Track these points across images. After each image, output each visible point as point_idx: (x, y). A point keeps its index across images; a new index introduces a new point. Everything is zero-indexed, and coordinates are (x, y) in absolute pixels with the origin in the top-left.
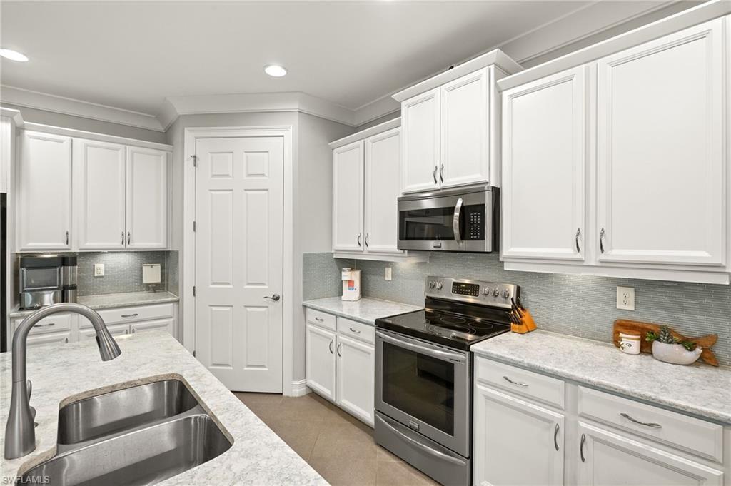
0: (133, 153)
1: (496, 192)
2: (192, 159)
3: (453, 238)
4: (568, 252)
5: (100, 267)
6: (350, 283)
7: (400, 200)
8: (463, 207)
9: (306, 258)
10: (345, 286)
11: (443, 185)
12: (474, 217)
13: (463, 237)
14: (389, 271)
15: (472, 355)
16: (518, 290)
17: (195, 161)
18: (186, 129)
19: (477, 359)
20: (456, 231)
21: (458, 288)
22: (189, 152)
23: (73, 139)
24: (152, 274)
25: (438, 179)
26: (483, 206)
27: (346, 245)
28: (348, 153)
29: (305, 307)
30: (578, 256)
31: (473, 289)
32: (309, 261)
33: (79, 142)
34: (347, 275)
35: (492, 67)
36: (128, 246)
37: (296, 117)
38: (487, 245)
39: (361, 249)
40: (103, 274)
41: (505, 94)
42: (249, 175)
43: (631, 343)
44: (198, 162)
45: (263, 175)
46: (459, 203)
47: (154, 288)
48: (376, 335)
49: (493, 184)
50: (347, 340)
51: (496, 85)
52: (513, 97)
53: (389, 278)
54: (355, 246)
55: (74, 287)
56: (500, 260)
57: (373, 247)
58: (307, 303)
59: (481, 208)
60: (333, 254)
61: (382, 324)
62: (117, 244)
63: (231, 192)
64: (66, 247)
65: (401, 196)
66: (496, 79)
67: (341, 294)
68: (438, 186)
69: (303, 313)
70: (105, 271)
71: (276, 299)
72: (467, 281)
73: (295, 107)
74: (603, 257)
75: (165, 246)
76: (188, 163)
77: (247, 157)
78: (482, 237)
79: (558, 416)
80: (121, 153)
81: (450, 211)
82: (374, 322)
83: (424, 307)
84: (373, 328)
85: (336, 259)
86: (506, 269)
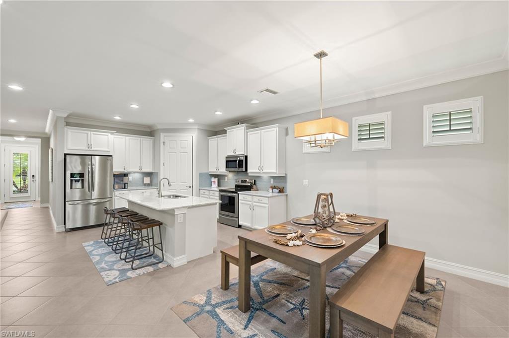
0: (142, 140)
1: (246, 157)
2: (163, 143)
3: (237, 168)
5: (130, 178)
6: (214, 182)
7: (226, 157)
8: (239, 160)
10: (213, 183)
12: (241, 163)
13: (239, 167)
14: (226, 178)
15: (238, 194)
16: (255, 181)
18: (161, 133)
20: (237, 166)
21: (242, 181)
22: (162, 141)
24: (147, 180)
25: (234, 153)
27: (212, 170)
28: (213, 141)
29: (200, 189)
30: (259, 171)
31: (245, 182)
32: (201, 175)
33: (127, 138)
34: (213, 179)
35: (245, 127)
36: (141, 171)
37: (197, 130)
38: (244, 169)
39: (217, 171)
40: (131, 180)
41: (248, 133)
42: (181, 148)
43: (271, 190)
44: (165, 144)
45: (185, 148)
47: (149, 185)
48: (219, 194)
49: (245, 155)
52: (250, 134)
53: (226, 180)
54: (215, 170)
55: (127, 183)
56: (248, 173)
57: (220, 171)
59: (242, 160)
61: (220, 190)
62: (138, 170)
63: (175, 153)
64: (124, 171)
66: (246, 130)
67: (211, 186)
69: (199, 191)
71: (190, 187)
72: (245, 179)
73: (197, 127)
74: (263, 172)
75: (152, 171)
76: (162, 144)
77: (181, 142)
78: (242, 167)
80: (139, 140)
81: (236, 161)
82: (218, 190)
83: (235, 187)
84: (218, 192)
85: (209, 174)
86: (249, 175)
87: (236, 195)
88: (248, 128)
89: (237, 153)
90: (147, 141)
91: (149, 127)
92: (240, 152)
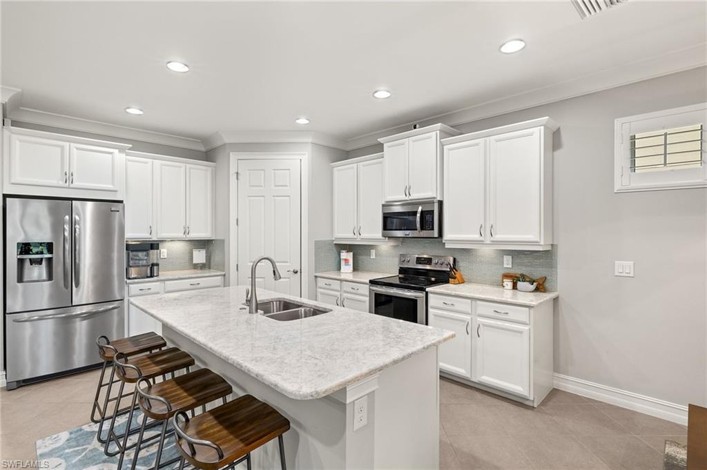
0: (190, 168)
1: (441, 203)
2: (235, 175)
3: (416, 230)
4: (476, 237)
5: (164, 251)
6: (346, 261)
7: (383, 206)
8: (422, 212)
9: (317, 243)
10: (343, 263)
11: (410, 198)
12: (428, 217)
13: (422, 228)
14: (373, 252)
15: (427, 293)
16: (455, 259)
17: (237, 176)
18: (231, 153)
19: (430, 296)
20: (418, 225)
21: (419, 261)
22: (233, 170)
23: (154, 160)
24: (200, 256)
25: (407, 194)
26: (433, 211)
27: (344, 234)
28: (346, 171)
29: (316, 277)
30: (481, 238)
31: (429, 261)
32: (319, 246)
33: (157, 163)
34: (344, 255)
35: (438, 132)
36: (188, 236)
37: (310, 147)
38: (436, 235)
39: (355, 237)
40: (166, 257)
41: (445, 147)
42: (276, 186)
43: (508, 284)
44: (239, 177)
45: (285, 186)
46: (420, 209)
47: (203, 267)
48: (370, 289)
49: (439, 198)
50: (349, 295)
51: (440, 142)
52: (450, 150)
53: (373, 256)
54: (351, 235)
55: (157, 265)
56: (443, 242)
57: (363, 236)
58: (317, 274)
60: (333, 241)
61: (373, 282)
62: (181, 235)
63: (262, 198)
64: (149, 236)
65: (384, 203)
66: (440, 139)
67: (339, 269)
68: (407, 198)
69: (314, 281)
70: (168, 255)
71: (296, 272)
72: (425, 256)
73: (310, 140)
74: (492, 239)
75: (210, 236)
76: (233, 178)
77: (275, 173)
78: (433, 229)
79: (468, 318)
80: (183, 169)
81: (415, 213)
82: (368, 282)
83: (398, 274)
84: (368, 286)
85: (336, 244)
86: (446, 247)
87: (422, 295)
88: (445, 134)
89: (416, 195)
90: (199, 171)
91: (204, 140)
92: (424, 191)
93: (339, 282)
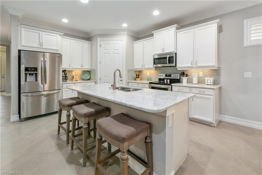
0: (83, 43)
1: (176, 54)
3: (167, 64)
4: (190, 65)
5: (74, 74)
8: (169, 57)
9: (128, 70)
12: (171, 59)
13: (169, 63)
14: (148, 73)
15: (172, 86)
16: (180, 75)
18: (98, 38)
19: (173, 87)
20: (168, 62)
21: (166, 75)
22: (99, 45)
23: (71, 40)
25: (163, 51)
26: (173, 56)
27: (138, 67)
28: (139, 45)
30: (192, 66)
33: (72, 41)
35: (175, 28)
36: (83, 68)
37: (126, 36)
38: (174, 65)
41: (178, 33)
42: (114, 50)
44: (101, 46)
45: (118, 50)
49: (175, 52)
51: (176, 32)
52: (179, 34)
53: (148, 75)
54: (141, 67)
56: (177, 68)
57: (145, 67)
58: (129, 81)
59: (173, 57)
60: (134, 70)
61: (150, 83)
62: (80, 67)
63: (109, 54)
64: (69, 67)
65: (154, 55)
66: (176, 30)
68: (163, 53)
69: (127, 84)
71: (121, 81)
72: (169, 74)
74: (196, 66)
75: (90, 67)
76: (99, 47)
77: (114, 45)
78: (173, 63)
80: (81, 44)
81: (166, 58)
82: (149, 83)
83: (158, 81)
84: (148, 84)
85: (135, 71)
86: (178, 70)
87: (170, 86)
88: (177, 29)
89: (166, 51)
90: (86, 44)
92: (169, 49)
93: (137, 84)
